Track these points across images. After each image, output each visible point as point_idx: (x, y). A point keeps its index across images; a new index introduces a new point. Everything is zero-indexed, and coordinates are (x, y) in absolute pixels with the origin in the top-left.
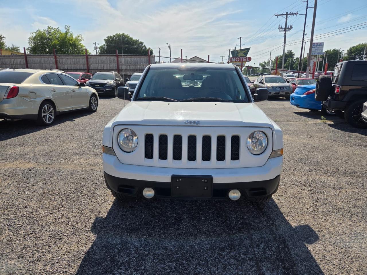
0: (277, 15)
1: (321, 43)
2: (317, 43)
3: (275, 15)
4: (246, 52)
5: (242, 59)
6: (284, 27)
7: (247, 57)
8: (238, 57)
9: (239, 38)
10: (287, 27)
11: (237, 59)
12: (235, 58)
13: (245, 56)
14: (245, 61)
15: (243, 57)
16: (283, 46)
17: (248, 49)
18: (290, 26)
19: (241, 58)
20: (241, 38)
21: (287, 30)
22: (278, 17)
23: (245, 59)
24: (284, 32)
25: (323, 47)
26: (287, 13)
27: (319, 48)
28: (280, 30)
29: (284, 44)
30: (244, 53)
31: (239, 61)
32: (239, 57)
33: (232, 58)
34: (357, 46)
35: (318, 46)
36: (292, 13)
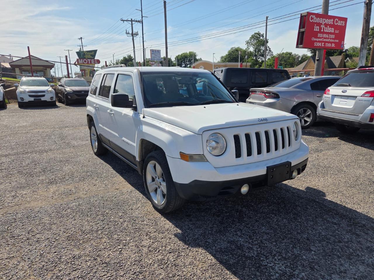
0: (123, 21)
1: (158, 50)
2: (155, 50)
3: (121, 20)
4: (93, 54)
5: (91, 61)
6: (131, 32)
7: (95, 59)
8: (85, 59)
9: (79, 39)
10: (134, 33)
11: (85, 61)
12: (82, 60)
13: (93, 58)
14: (94, 63)
15: (91, 59)
16: (133, 51)
17: (95, 51)
18: (136, 32)
19: (89, 60)
20: (81, 38)
21: (134, 36)
22: (124, 22)
23: (93, 61)
24: (132, 38)
25: (160, 54)
26: (132, 19)
27: (157, 55)
28: (128, 35)
29: (134, 49)
30: (91, 55)
31: (87, 63)
32: (87, 59)
33: (79, 60)
34: (182, 54)
35: (156, 53)
36: (135, 20)
